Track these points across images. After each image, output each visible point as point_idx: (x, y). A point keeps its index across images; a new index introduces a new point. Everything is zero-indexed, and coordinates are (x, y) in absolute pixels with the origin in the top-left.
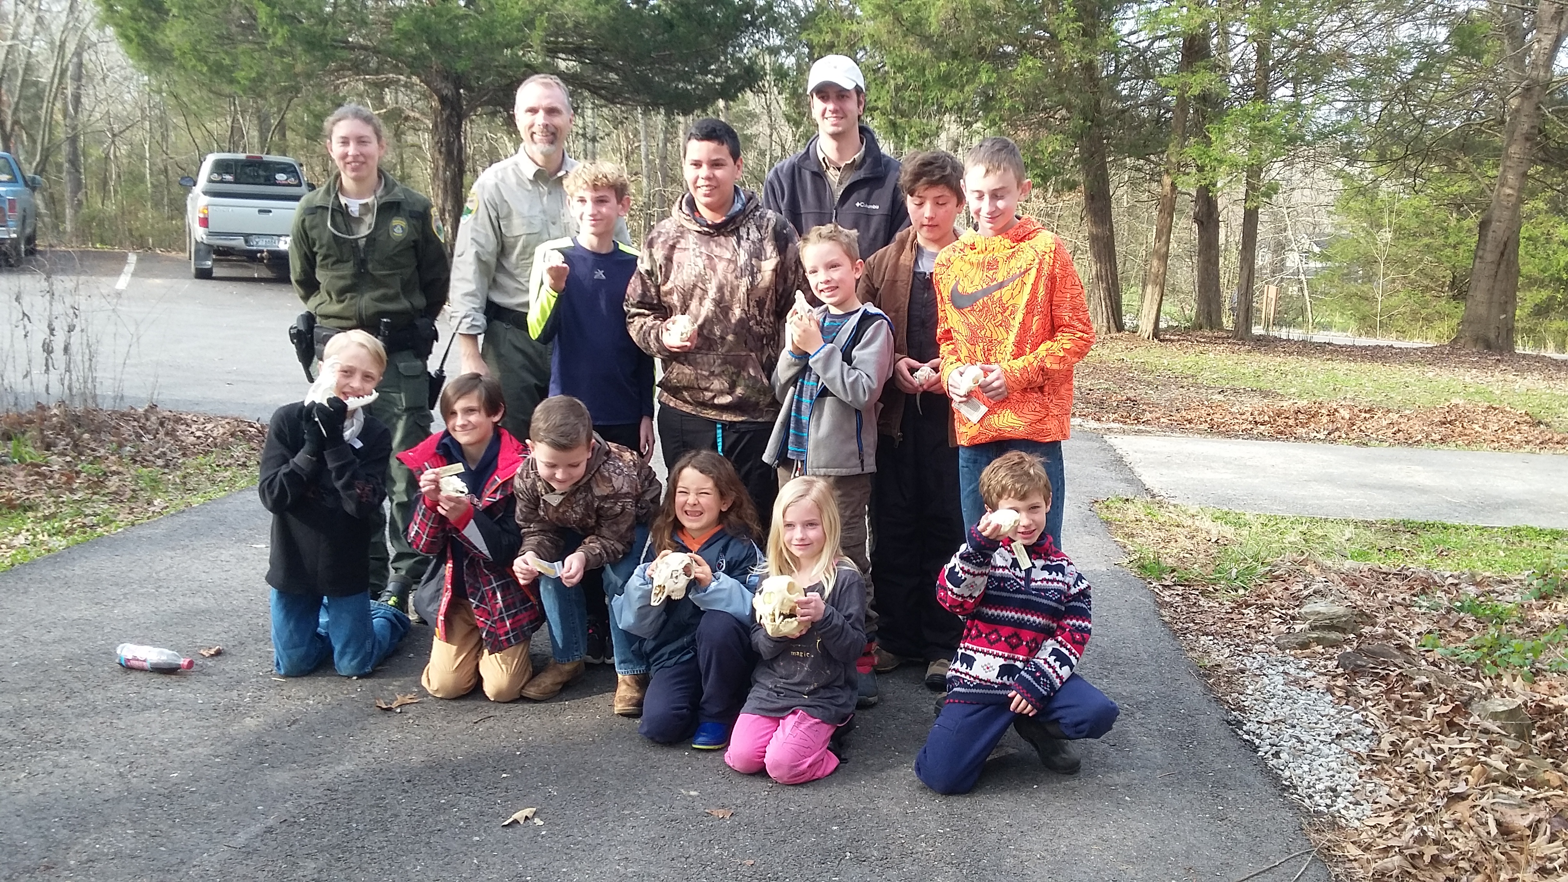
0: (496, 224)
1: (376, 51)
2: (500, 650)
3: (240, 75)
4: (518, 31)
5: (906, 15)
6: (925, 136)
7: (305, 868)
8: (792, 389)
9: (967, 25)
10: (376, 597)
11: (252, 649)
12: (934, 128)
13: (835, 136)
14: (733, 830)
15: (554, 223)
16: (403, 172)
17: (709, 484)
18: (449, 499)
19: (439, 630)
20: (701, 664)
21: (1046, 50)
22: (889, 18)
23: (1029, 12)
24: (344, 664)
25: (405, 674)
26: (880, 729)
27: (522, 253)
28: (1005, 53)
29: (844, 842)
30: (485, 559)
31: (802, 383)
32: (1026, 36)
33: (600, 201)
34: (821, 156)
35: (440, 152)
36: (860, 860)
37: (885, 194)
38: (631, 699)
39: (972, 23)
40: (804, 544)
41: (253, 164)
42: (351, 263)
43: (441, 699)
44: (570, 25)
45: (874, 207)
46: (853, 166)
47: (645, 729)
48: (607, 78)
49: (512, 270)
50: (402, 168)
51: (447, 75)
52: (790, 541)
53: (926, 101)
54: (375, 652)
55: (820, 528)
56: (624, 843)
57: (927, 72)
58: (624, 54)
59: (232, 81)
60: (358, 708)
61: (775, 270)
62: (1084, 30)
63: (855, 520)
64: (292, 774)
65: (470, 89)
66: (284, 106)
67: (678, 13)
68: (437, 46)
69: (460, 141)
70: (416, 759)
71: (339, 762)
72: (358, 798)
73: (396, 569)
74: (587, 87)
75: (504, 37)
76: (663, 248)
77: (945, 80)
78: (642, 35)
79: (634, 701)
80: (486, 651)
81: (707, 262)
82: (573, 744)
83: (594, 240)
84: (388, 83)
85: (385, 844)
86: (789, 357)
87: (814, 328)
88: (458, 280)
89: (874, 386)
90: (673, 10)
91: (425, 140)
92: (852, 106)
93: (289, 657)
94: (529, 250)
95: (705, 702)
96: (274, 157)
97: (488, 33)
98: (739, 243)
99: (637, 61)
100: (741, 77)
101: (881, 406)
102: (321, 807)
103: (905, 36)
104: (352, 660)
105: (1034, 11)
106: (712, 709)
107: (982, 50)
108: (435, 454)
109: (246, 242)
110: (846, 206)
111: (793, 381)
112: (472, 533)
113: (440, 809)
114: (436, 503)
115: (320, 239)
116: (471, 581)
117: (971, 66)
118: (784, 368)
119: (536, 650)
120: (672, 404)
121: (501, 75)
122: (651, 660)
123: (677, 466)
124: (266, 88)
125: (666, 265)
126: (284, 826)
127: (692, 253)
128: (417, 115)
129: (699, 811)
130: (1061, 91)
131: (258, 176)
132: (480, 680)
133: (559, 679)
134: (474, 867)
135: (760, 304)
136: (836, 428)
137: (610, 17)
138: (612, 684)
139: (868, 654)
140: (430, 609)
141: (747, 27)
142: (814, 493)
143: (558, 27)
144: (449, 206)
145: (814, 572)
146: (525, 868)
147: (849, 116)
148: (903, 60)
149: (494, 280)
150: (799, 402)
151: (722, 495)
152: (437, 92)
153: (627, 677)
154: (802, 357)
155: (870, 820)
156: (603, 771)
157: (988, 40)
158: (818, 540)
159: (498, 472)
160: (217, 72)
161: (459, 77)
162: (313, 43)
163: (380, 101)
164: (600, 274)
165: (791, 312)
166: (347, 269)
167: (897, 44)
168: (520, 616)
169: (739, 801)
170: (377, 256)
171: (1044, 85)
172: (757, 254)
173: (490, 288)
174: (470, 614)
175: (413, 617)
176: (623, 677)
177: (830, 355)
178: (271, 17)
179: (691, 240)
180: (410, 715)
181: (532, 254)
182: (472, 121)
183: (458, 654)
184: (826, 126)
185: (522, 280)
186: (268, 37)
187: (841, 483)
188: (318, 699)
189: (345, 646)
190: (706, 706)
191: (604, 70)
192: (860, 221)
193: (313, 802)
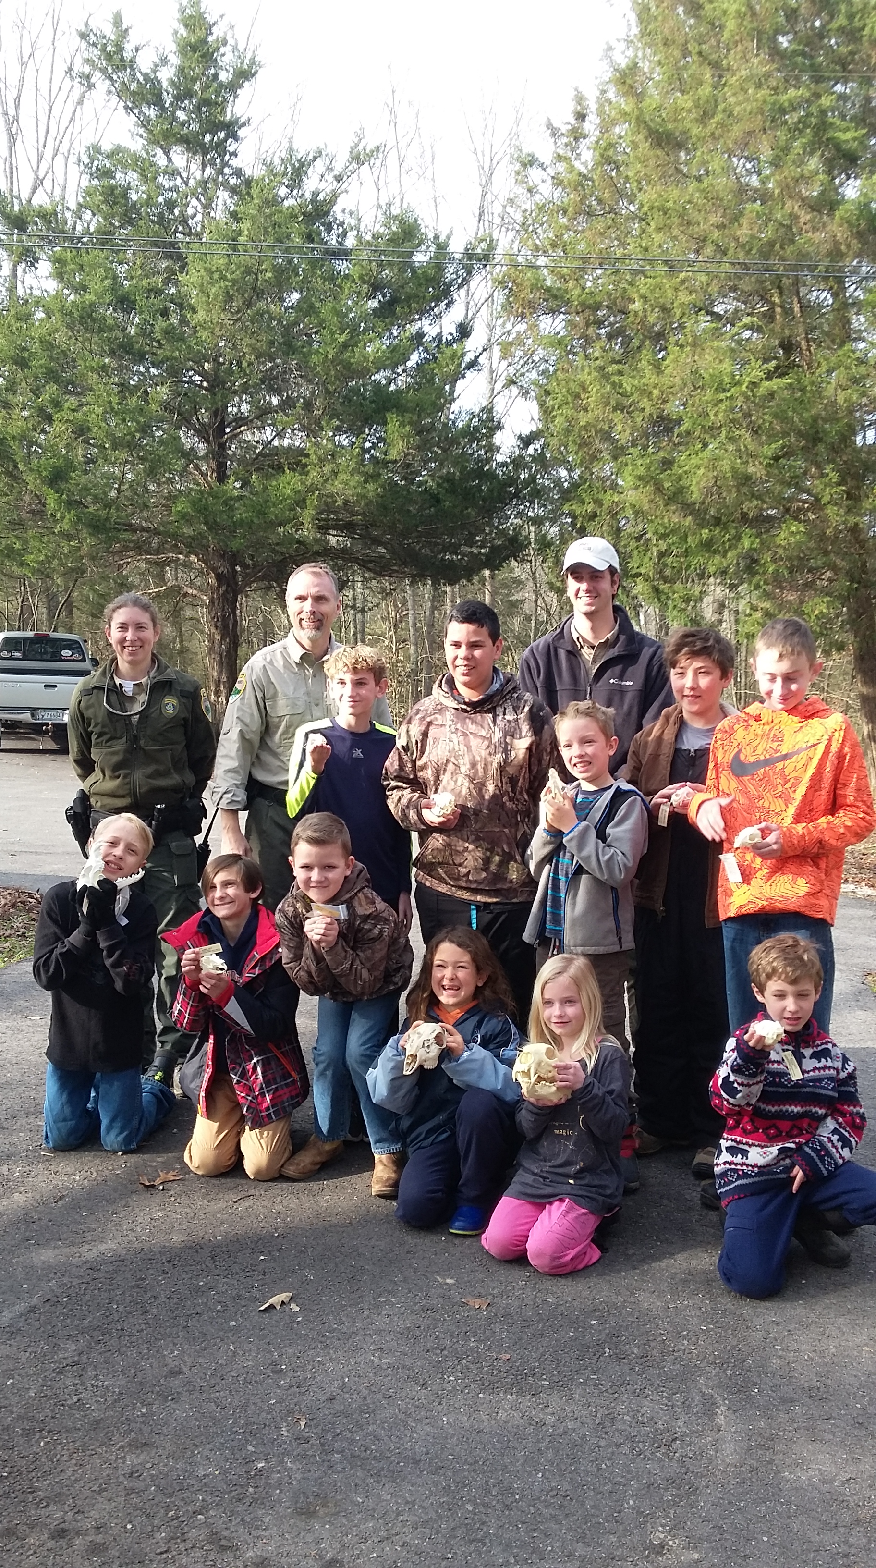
0: (262, 705)
1: (156, 532)
2: (261, 1126)
3: (29, 558)
4: (290, 510)
5: (667, 485)
6: (687, 600)
7: (66, 1350)
8: (548, 866)
9: (730, 492)
10: (144, 1071)
11: (24, 1122)
12: (697, 593)
13: (589, 615)
14: (490, 1321)
15: (317, 705)
16: (182, 646)
17: (466, 958)
18: (210, 976)
19: (201, 1107)
20: (460, 1144)
21: (810, 514)
22: (650, 488)
23: (792, 478)
24: (111, 1138)
25: (167, 1150)
26: (641, 1216)
27: (286, 732)
28: (769, 516)
29: (603, 1337)
30: (247, 1036)
31: (557, 861)
32: (790, 500)
33: (358, 683)
34: (575, 636)
35: (216, 627)
36: (619, 1357)
37: (639, 669)
38: (388, 1179)
39: (734, 490)
40: (563, 1022)
41: (40, 640)
42: (124, 739)
43: (203, 1176)
44: (340, 503)
45: (628, 683)
46: (607, 645)
47: (400, 1213)
48: (375, 552)
49: (275, 748)
50: (181, 641)
51: (222, 555)
52: (549, 1019)
53: (689, 566)
54: (142, 1129)
55: (578, 1005)
56: (379, 1332)
57: (689, 540)
58: (392, 528)
59: (22, 564)
60: (122, 1184)
61: (529, 749)
62: (848, 493)
63: (614, 998)
64: (57, 1251)
65: (244, 566)
66: (71, 585)
67: (443, 488)
68: (213, 527)
69: (235, 615)
70: (177, 1238)
71: (102, 1240)
72: (119, 1278)
73: (162, 1043)
74: (356, 560)
75: (276, 516)
76: (420, 724)
77: (708, 546)
78: (409, 511)
79: (391, 1182)
80: (247, 1128)
81: (462, 738)
82: (330, 1226)
83: (352, 720)
84: (168, 562)
85: (143, 1326)
86: (545, 835)
87: (568, 805)
88: (223, 756)
89: (630, 864)
90: (438, 485)
91: (203, 614)
92: (605, 585)
93: (58, 1129)
94: (291, 730)
95: (463, 1185)
96: (61, 635)
97: (262, 513)
98: (494, 722)
99: (405, 534)
100: (506, 548)
101: (637, 881)
102: (83, 1286)
103: (666, 505)
104: (117, 1135)
105: (797, 477)
106: (469, 1192)
107: (744, 516)
108: (197, 933)
109: (33, 715)
110: (600, 683)
111: (548, 859)
112: (233, 1009)
113: (198, 1291)
114: (198, 982)
115: (96, 717)
116: (233, 1056)
117: (733, 532)
118: (538, 847)
119: (296, 1126)
120: (428, 884)
121: (274, 551)
122: (408, 1140)
123: (434, 941)
124: (54, 570)
125: (422, 741)
126: (47, 1305)
127: (447, 728)
128: (195, 592)
129: (455, 1300)
130: (826, 553)
131: (46, 653)
132: (240, 1157)
133: (319, 1159)
134: (230, 1354)
135: (513, 781)
136: (592, 906)
137: (378, 495)
138: (370, 1164)
139: (629, 1137)
140: (192, 1086)
141: (511, 500)
142: (572, 970)
143: (327, 507)
144: (224, 678)
145: (574, 1048)
146: (280, 1356)
147: (603, 594)
148: (665, 527)
149: (258, 756)
150: (556, 881)
151: (478, 969)
152: (214, 570)
153: (384, 1157)
154: (556, 834)
155: (631, 1314)
156: (359, 1255)
157: (750, 507)
158: (576, 1017)
159: (257, 948)
160: (8, 556)
161: (234, 555)
162: (97, 526)
163: (161, 578)
164: (358, 753)
165: (545, 790)
166: (120, 745)
167: (658, 513)
168: (281, 1092)
169: (495, 1291)
170: (149, 732)
171: (808, 548)
172: (511, 732)
173: (253, 764)
174: (233, 1091)
175: (177, 1091)
176: (381, 1157)
177: (584, 833)
178: (59, 502)
179: (448, 717)
180: (172, 1192)
181: (293, 735)
182: (247, 596)
183: (219, 1132)
184: (581, 605)
185: (284, 759)
186: (56, 521)
187: (597, 961)
188: (84, 1175)
189: (112, 1121)
190: (463, 1189)
191: (372, 544)
192: (614, 697)
193: (75, 1282)
